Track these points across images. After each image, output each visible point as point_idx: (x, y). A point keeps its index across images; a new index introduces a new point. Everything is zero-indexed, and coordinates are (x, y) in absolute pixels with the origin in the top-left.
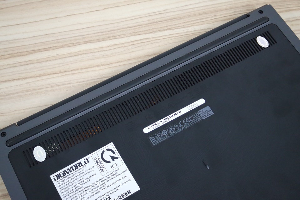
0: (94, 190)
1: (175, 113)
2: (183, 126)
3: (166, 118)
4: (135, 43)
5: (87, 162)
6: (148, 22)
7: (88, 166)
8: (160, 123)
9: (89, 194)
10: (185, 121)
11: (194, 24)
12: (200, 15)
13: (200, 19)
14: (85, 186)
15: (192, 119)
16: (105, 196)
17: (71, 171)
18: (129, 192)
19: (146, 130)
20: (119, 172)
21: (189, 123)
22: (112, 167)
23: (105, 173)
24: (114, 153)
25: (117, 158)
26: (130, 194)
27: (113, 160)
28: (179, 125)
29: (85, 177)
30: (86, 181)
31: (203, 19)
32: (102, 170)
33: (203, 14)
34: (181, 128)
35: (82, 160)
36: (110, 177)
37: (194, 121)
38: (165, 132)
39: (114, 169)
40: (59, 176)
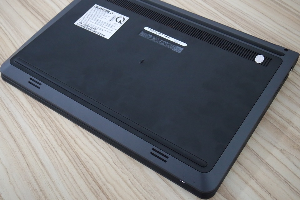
0: (97, 22)
1: (166, 36)
2: (160, 43)
3: (160, 33)
4: (209, 11)
5: (111, 13)
6: (230, 10)
7: (109, 15)
8: (155, 32)
9: (94, 22)
10: (165, 42)
11: (250, 31)
12: (261, 31)
13: (257, 33)
14: (98, 18)
15: (168, 44)
16: (96, 27)
17: (102, 10)
18: (104, 35)
19: (146, 28)
20: (113, 27)
21: (165, 44)
22: (115, 24)
23: (109, 22)
24: (123, 21)
25: (121, 23)
26: (103, 37)
27: (119, 22)
28: (160, 40)
29: (102, 16)
30: (100, 17)
31: (259, 34)
32: (110, 21)
33: (263, 32)
34: (159, 42)
35: (111, 11)
36: (108, 25)
37: (167, 46)
38: (151, 36)
39: (114, 25)
40: (97, 7)
